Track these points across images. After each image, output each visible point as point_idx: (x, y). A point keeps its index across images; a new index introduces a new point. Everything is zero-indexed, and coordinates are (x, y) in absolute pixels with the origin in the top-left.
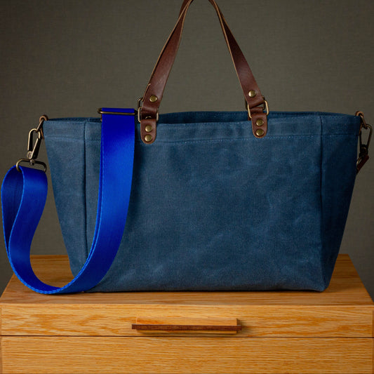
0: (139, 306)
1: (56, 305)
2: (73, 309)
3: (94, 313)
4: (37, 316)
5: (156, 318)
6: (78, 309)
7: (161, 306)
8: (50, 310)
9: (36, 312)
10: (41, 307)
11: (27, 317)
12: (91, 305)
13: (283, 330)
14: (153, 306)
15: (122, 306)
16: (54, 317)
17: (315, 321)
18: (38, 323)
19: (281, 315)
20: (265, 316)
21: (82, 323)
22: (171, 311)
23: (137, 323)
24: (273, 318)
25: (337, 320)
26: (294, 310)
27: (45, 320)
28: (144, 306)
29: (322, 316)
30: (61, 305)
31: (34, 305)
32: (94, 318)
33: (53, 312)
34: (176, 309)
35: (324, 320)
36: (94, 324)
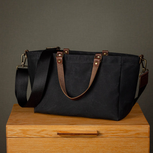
0: (60, 126)
1: (28, 126)
2: (35, 127)
3: (43, 129)
4: (21, 130)
5: (66, 130)
6: (36, 127)
7: (68, 126)
8: (26, 128)
9: (21, 128)
10: (23, 127)
11: (17, 130)
12: (42, 126)
13: (114, 135)
14: (65, 126)
15: (53, 126)
16: (27, 130)
17: (127, 131)
18: (22, 132)
19: (114, 129)
20: (108, 129)
21: (38, 133)
22: (72, 128)
23: (59, 133)
24: (111, 130)
25: (135, 131)
26: (119, 127)
27: (24, 131)
28: (62, 126)
29: (129, 129)
30: (30, 126)
31: (20, 126)
32: (43, 131)
33: (27, 128)
34: (74, 127)
35: (130, 131)
36: (43, 133)
